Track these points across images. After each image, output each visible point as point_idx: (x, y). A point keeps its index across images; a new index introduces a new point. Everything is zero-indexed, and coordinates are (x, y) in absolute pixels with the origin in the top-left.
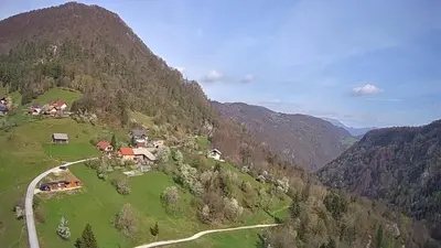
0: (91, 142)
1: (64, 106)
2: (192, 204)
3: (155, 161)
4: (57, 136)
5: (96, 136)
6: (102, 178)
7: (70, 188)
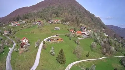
0: (68, 30)
1: (59, 21)
2: (100, 48)
3: (88, 36)
4: (56, 28)
5: (69, 28)
6: (70, 39)
7: (59, 41)
